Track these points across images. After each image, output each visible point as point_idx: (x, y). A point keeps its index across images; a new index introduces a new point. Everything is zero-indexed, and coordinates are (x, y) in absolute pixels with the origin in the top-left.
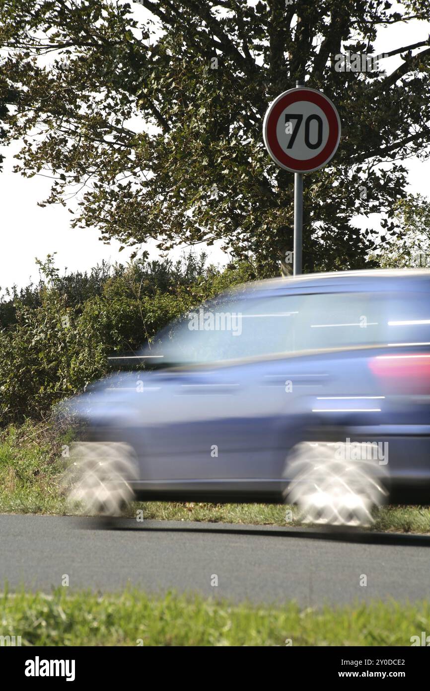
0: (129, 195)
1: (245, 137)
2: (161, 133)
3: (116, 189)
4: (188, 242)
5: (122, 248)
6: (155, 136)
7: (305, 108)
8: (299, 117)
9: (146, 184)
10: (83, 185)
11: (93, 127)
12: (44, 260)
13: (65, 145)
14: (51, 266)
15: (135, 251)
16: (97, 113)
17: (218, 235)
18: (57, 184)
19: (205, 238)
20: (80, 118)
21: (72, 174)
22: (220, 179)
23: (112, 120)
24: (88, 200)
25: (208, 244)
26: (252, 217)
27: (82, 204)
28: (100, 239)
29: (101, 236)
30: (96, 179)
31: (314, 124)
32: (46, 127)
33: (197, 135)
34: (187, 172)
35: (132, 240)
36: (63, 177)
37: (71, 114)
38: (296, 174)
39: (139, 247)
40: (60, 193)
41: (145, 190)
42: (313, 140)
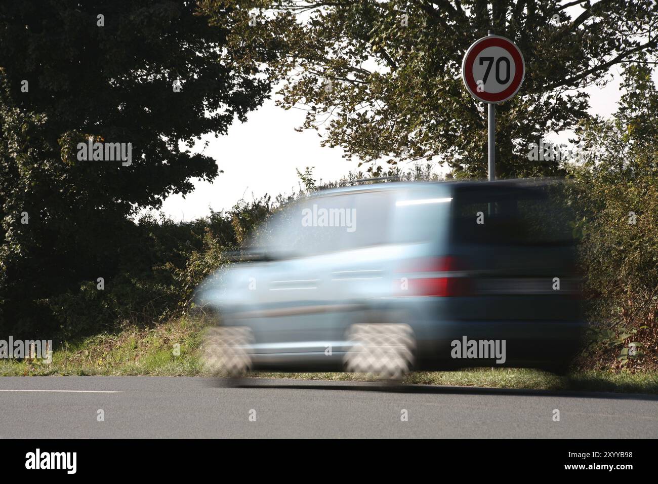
0: (366, 121)
1: (456, 73)
2: (390, 71)
3: (356, 117)
4: (412, 158)
5: (360, 164)
6: (385, 75)
7: (496, 52)
8: (491, 59)
9: (379, 113)
10: (329, 114)
11: (337, 69)
12: (303, 172)
13: (316, 83)
14: (309, 177)
15: (371, 166)
16: (340, 57)
17: (436, 153)
18: (309, 114)
19: (426, 154)
20: (327, 61)
21: (322, 105)
22: (436, 107)
23: (352, 63)
24: (333, 126)
25: (428, 160)
26: (462, 137)
27: (329, 129)
28: (343, 157)
29: (344, 154)
30: (339, 109)
31: (503, 64)
32: (302, 69)
33: (417, 73)
34: (410, 102)
35: (368, 157)
36: (314, 109)
37: (321, 59)
38: (489, 104)
39: (374, 163)
40: (313, 121)
41: (378, 118)
42: (503, 77)
